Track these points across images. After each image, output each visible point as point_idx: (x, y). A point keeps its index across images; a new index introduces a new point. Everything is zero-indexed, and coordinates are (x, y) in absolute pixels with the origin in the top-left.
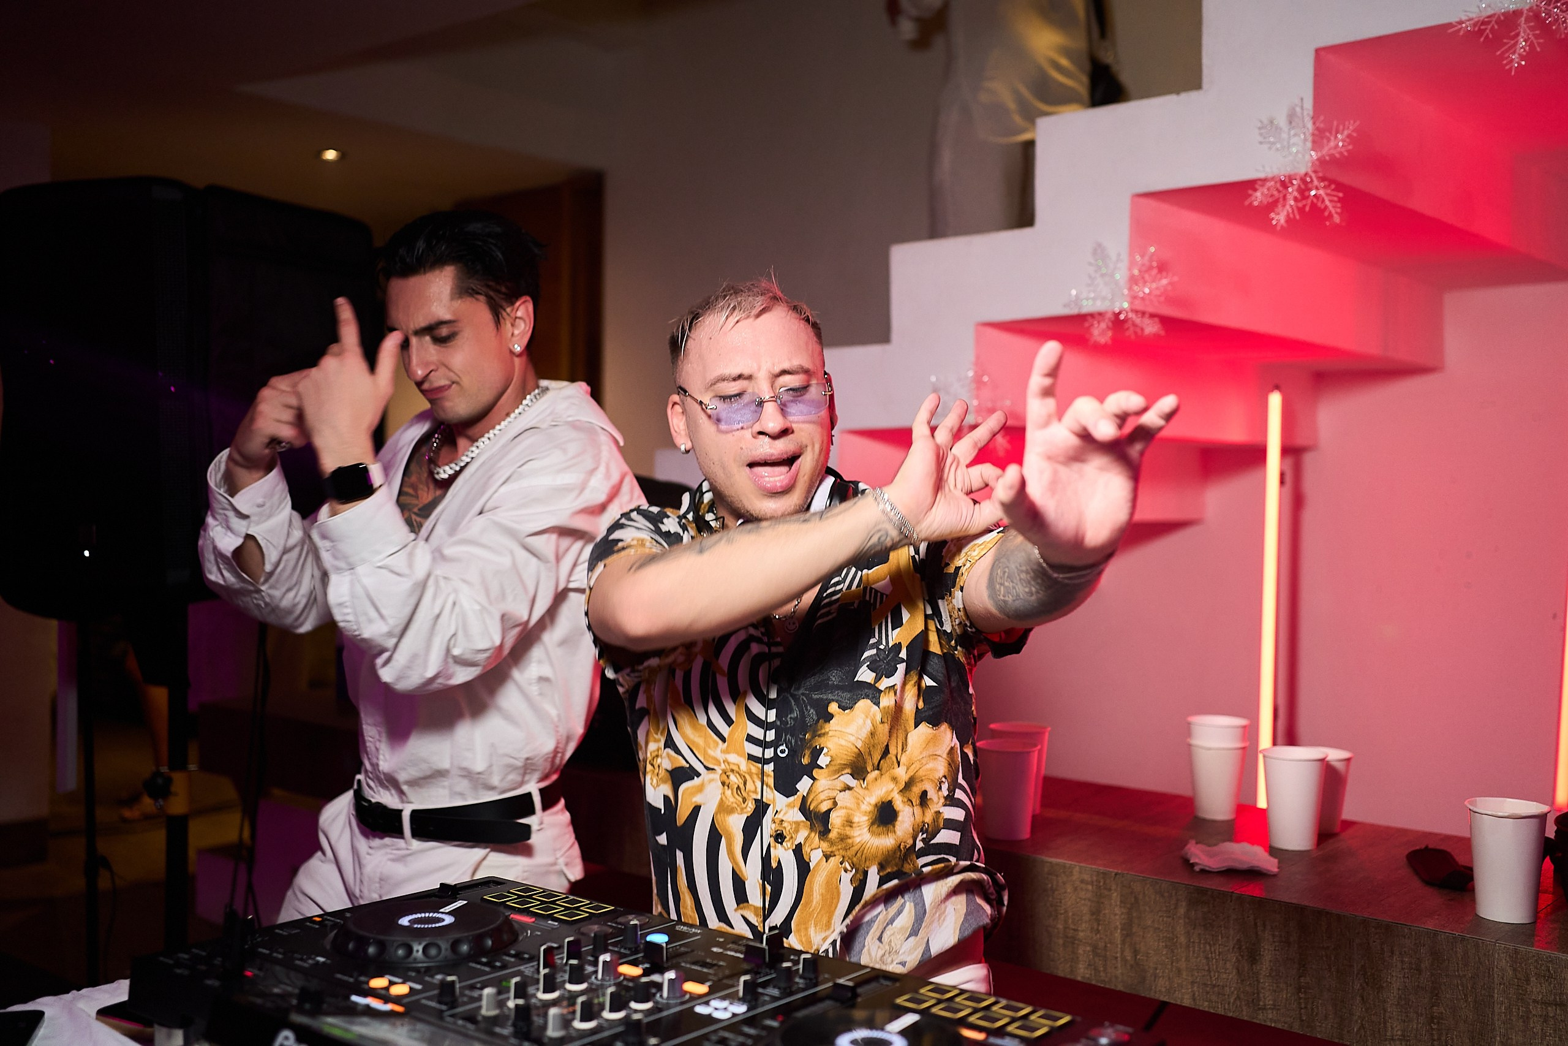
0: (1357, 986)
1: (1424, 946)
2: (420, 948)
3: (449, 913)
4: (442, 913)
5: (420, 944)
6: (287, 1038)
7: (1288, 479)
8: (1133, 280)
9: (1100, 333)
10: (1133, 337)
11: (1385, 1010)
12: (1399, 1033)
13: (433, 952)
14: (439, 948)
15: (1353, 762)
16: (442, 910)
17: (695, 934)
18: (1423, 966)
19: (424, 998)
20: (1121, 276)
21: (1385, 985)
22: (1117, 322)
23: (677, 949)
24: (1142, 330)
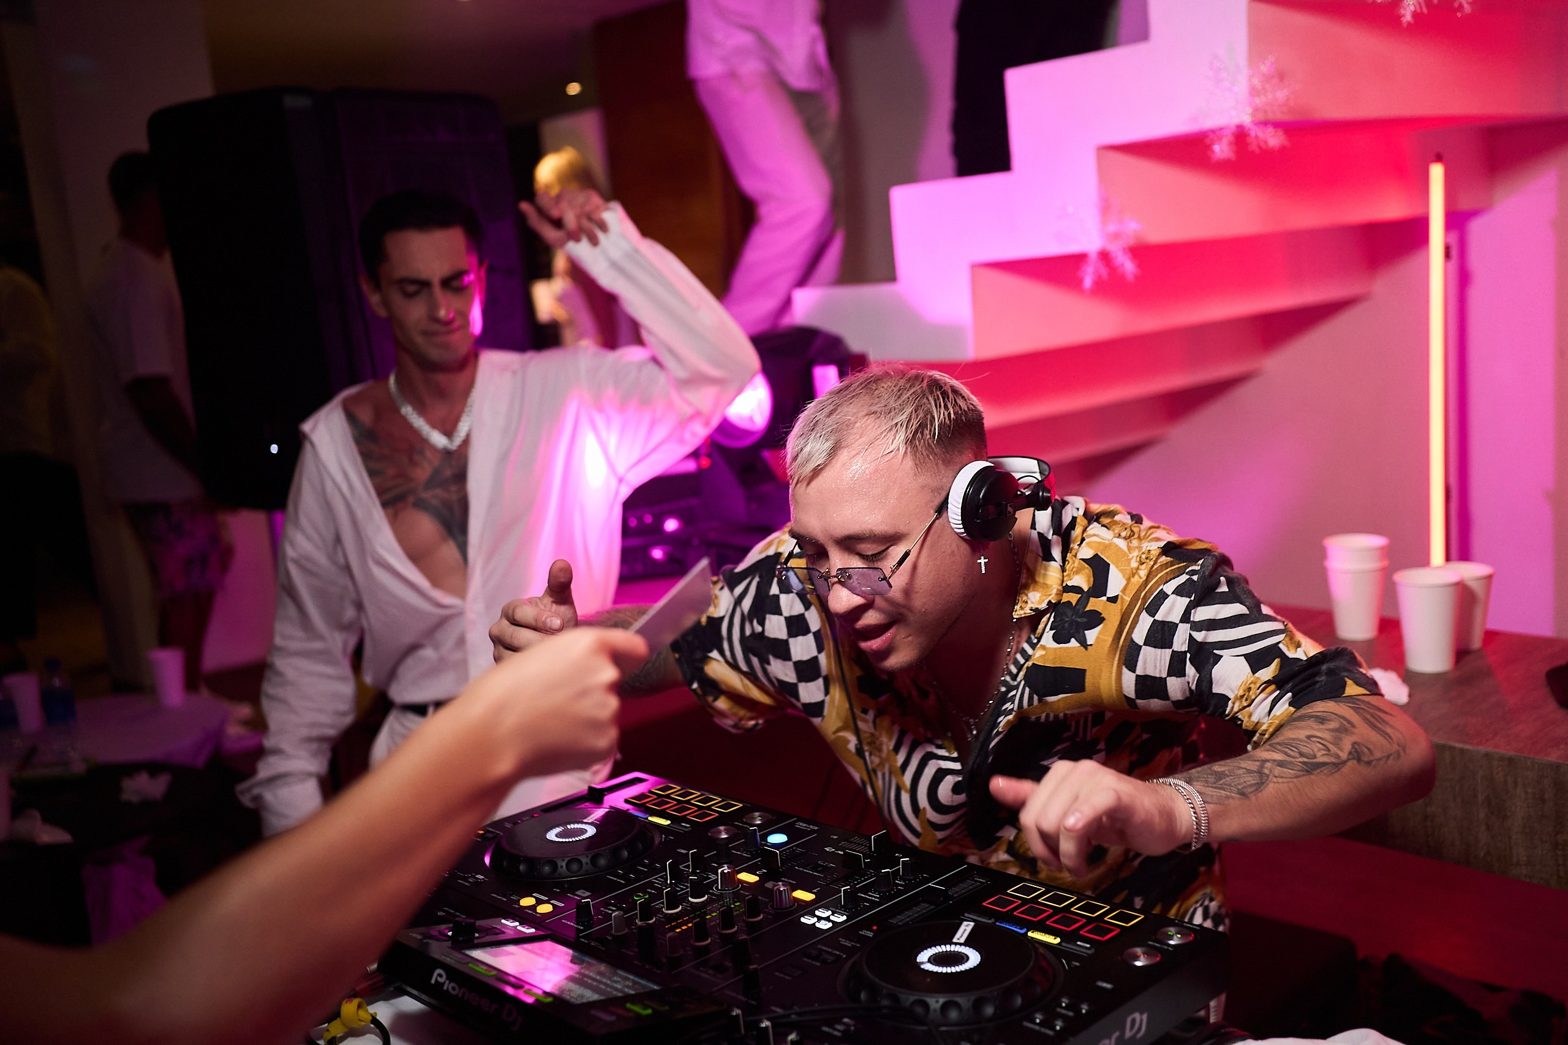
0: (1482, 815)
1: (1547, 777)
2: (564, 864)
3: (591, 824)
4: (586, 823)
5: (563, 860)
6: (440, 975)
7: (1454, 252)
8: (1254, 92)
9: (1221, 150)
10: (1257, 151)
11: (1510, 838)
12: (1525, 858)
13: (575, 867)
14: (580, 862)
15: (1495, 580)
16: (585, 821)
17: (813, 831)
18: (1546, 796)
19: (564, 918)
20: (1242, 87)
21: (1509, 814)
22: (1240, 135)
23: (794, 850)
24: (1266, 142)
